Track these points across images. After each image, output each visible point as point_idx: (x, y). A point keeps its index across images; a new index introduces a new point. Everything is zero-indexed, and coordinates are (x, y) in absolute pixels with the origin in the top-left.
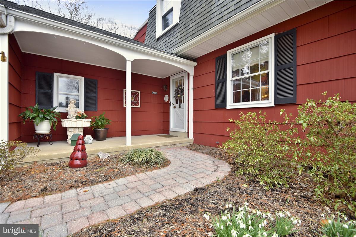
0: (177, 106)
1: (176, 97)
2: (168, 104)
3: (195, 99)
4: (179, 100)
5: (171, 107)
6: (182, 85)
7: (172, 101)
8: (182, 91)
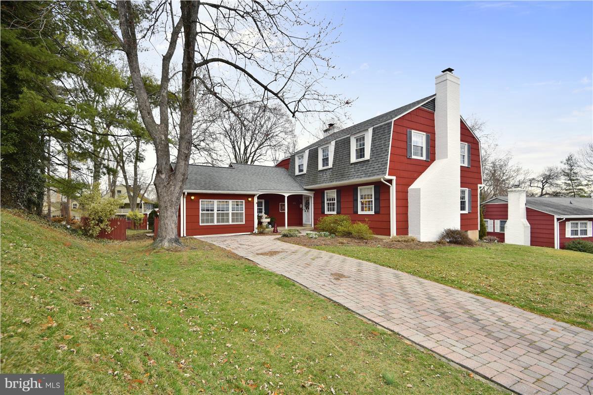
0: (307, 211)
1: (305, 206)
2: (302, 209)
3: (314, 209)
4: (307, 208)
5: (304, 211)
6: (308, 200)
7: (304, 208)
8: (309, 203)
